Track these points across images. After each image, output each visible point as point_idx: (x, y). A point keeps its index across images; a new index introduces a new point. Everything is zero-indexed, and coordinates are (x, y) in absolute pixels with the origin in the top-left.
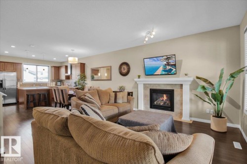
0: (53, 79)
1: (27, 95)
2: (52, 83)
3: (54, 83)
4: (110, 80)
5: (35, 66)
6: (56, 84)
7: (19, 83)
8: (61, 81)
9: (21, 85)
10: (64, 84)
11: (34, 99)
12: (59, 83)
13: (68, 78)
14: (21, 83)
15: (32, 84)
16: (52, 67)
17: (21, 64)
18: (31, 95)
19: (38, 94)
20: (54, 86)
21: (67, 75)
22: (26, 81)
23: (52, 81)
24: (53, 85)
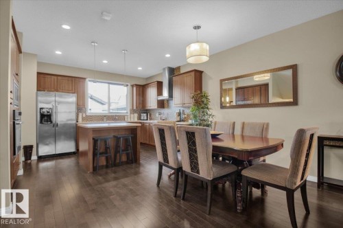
0: (135, 108)
1: (93, 139)
2: (132, 115)
3: (136, 115)
4: (295, 103)
5: (107, 85)
6: (139, 118)
7: (80, 115)
8: (147, 112)
9: (83, 119)
10: (153, 116)
11: (107, 148)
12: (144, 116)
13: (162, 104)
14: (84, 116)
15: (101, 118)
16: (132, 86)
17: (85, 79)
18: (101, 140)
19: (114, 136)
20: (136, 120)
21: (160, 98)
22: (92, 111)
23: (133, 111)
24: (135, 118)
